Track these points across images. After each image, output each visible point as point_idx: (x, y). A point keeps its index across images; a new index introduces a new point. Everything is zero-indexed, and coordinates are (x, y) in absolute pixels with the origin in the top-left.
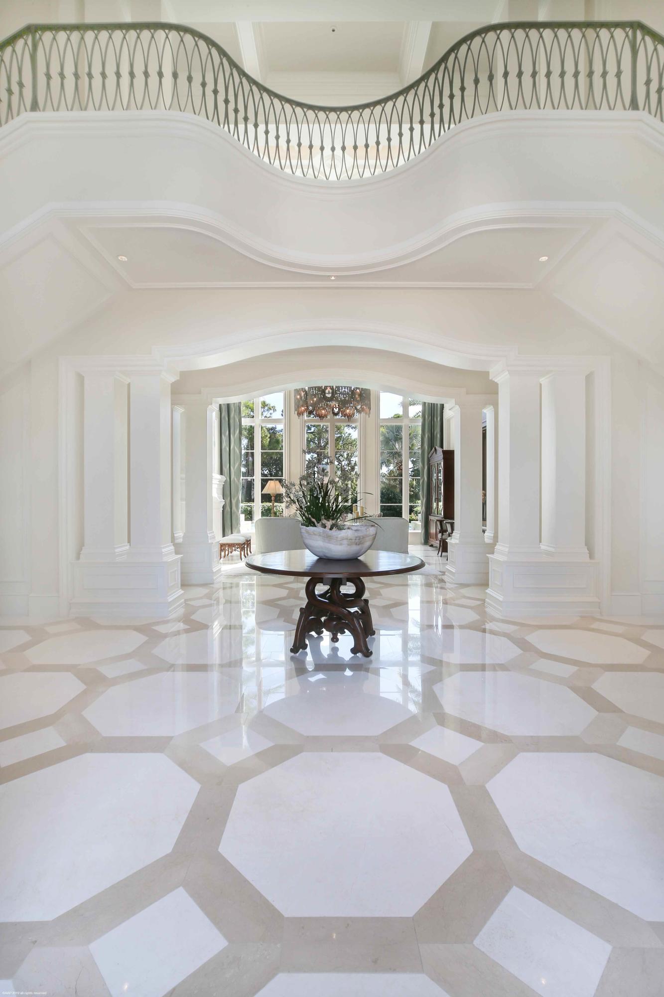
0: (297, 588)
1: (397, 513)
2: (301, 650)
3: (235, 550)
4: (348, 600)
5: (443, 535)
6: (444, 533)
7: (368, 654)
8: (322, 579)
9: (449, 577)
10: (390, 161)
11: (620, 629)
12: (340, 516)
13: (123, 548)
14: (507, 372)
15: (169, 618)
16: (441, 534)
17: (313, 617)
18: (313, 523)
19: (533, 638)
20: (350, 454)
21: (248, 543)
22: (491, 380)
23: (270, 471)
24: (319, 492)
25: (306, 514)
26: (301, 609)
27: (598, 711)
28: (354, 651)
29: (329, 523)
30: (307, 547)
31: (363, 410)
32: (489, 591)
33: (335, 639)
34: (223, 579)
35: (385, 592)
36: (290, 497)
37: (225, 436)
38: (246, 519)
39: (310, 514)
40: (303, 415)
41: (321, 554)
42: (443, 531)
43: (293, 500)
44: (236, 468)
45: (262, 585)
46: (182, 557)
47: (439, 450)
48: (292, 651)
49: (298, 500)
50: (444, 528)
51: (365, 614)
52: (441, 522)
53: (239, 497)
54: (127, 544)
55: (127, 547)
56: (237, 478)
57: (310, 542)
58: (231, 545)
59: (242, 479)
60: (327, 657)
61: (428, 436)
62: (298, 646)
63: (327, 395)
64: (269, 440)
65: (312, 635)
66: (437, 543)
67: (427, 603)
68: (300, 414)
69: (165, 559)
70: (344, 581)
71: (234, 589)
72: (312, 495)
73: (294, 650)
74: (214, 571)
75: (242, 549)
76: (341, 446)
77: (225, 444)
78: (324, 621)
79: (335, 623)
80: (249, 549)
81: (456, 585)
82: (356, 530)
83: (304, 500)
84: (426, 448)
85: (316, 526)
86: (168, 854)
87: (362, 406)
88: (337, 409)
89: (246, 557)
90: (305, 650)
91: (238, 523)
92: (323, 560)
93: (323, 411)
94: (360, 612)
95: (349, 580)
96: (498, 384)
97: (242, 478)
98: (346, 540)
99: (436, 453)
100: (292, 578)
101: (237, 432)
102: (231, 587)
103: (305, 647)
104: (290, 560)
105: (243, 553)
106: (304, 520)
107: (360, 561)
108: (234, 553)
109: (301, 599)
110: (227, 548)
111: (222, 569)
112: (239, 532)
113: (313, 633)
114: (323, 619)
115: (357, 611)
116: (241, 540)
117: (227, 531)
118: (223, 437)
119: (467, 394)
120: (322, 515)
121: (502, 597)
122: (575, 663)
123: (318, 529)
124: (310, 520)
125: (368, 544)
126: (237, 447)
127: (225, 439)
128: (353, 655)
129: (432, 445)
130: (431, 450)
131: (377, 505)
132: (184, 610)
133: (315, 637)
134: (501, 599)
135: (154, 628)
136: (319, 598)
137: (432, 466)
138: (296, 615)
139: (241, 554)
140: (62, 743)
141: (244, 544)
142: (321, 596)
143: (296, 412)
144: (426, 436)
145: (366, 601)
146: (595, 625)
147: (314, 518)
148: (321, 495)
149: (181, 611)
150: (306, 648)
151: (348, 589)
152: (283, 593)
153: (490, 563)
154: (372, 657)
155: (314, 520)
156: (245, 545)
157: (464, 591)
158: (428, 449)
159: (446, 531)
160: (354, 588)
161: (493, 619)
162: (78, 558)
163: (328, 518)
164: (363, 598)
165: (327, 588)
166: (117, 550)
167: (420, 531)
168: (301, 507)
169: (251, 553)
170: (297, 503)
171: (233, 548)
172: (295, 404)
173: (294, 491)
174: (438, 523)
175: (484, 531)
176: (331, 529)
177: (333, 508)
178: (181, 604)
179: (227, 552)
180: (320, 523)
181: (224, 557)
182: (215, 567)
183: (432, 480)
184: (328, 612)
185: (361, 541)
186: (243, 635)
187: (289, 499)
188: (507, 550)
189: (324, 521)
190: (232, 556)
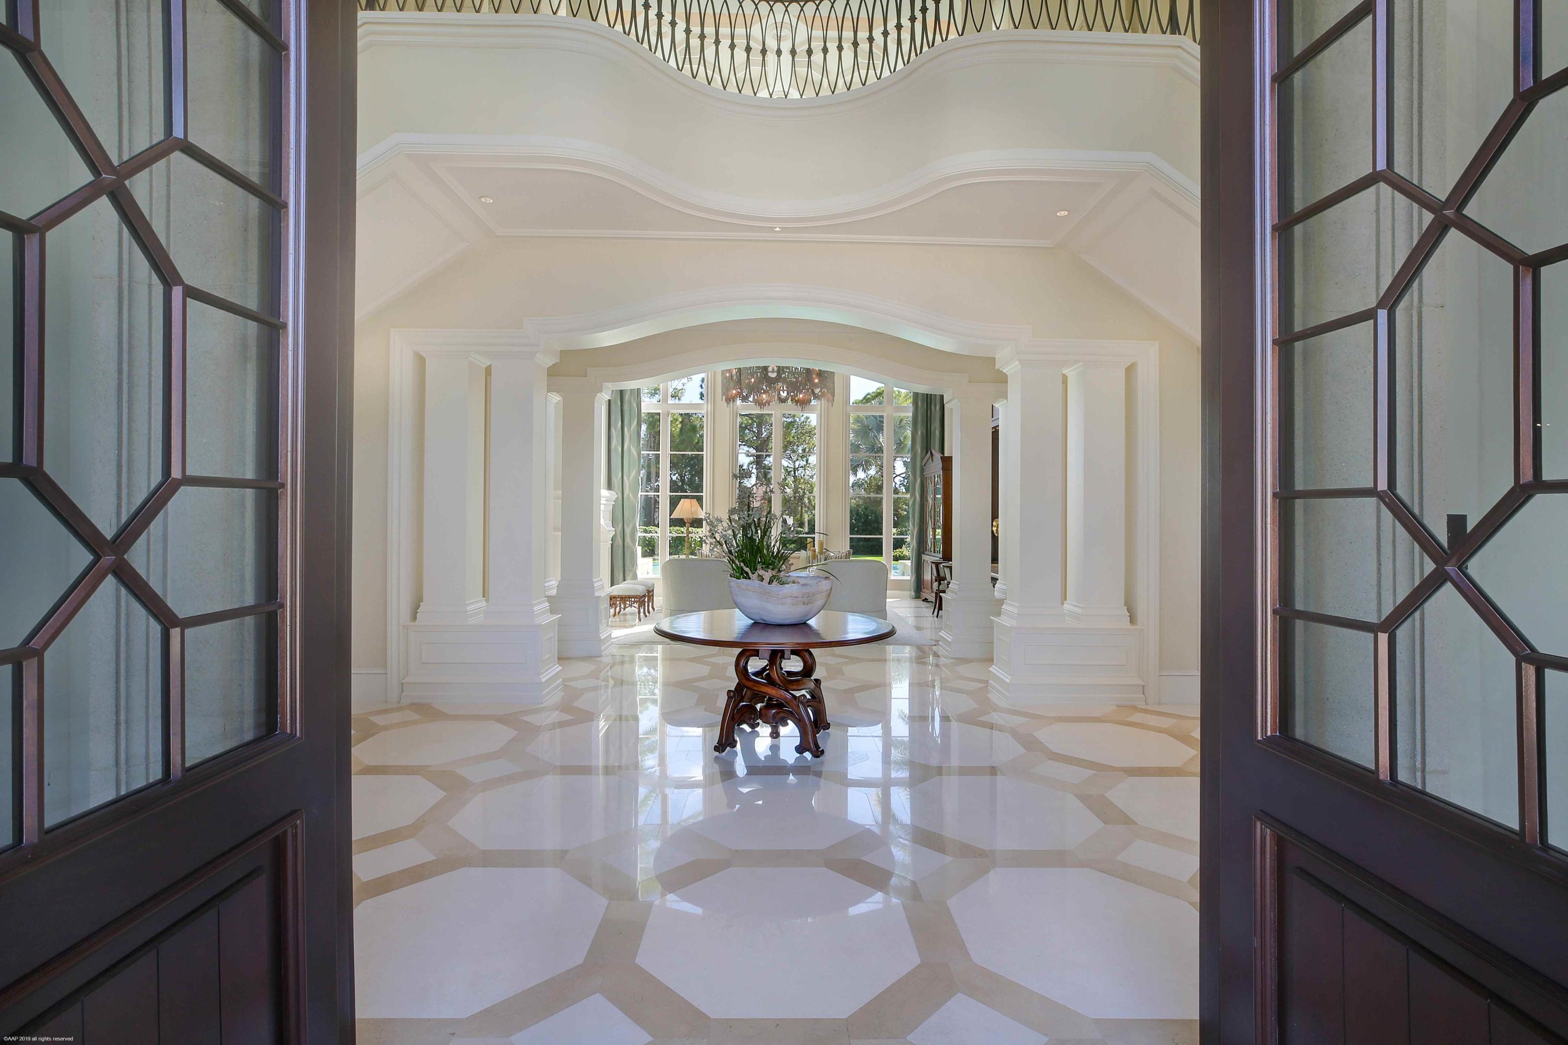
0: (723, 664)
1: (876, 549)
2: (728, 748)
3: (631, 606)
4: (792, 680)
5: (940, 584)
6: (942, 582)
7: (818, 753)
8: (758, 651)
9: (944, 649)
10: (856, 73)
11: (1166, 723)
12: (783, 564)
13: (476, 605)
14: (1018, 362)
15: (543, 705)
16: (937, 583)
17: (744, 703)
18: (747, 573)
19: (1043, 735)
20: (807, 450)
21: (650, 594)
22: (998, 370)
23: (681, 476)
24: (754, 532)
25: (737, 562)
26: (729, 692)
27: (1104, 823)
28: (800, 749)
29: (767, 575)
30: (737, 605)
31: (823, 395)
32: (993, 669)
33: (775, 735)
34: (614, 650)
35: (849, 669)
36: (715, 538)
37: (615, 430)
38: (644, 555)
39: (743, 561)
40: (733, 401)
41: (757, 618)
42: (940, 579)
43: (718, 542)
44: (631, 478)
45: (670, 659)
46: (559, 619)
47: (937, 456)
48: (716, 749)
49: (725, 542)
50: (942, 574)
51: (816, 700)
52: (937, 565)
53: (635, 523)
54: (482, 598)
55: (484, 603)
56: (632, 493)
57: (741, 600)
58: (624, 599)
59: (641, 495)
60: (763, 759)
61: (922, 433)
62: (725, 742)
63: (770, 375)
64: (680, 426)
65: (742, 728)
66: (932, 597)
67: (919, 688)
68: (730, 400)
69: (538, 621)
70: (787, 654)
71: (627, 666)
72: (745, 535)
73: (720, 747)
74: (602, 638)
75: (642, 604)
76: (793, 437)
77: (615, 442)
78: (760, 709)
79: (774, 711)
80: (650, 604)
81: (954, 661)
82: (803, 585)
83: (734, 541)
84: (919, 451)
85: (750, 579)
86: (579, 965)
87: (822, 389)
88: (786, 392)
89: (646, 616)
90: (735, 749)
91: (634, 564)
92: (759, 625)
93: (764, 396)
94: (808, 697)
95: (794, 652)
96: (1007, 376)
97: (640, 493)
98: (791, 598)
99: (932, 461)
100: (716, 649)
101: (635, 422)
102: (622, 663)
103: (733, 744)
104: (711, 624)
105: (642, 610)
106: (734, 569)
107: (809, 626)
108: (628, 610)
109: (729, 679)
110: (618, 603)
111: (613, 636)
112: (635, 577)
113: (745, 727)
114: (758, 706)
115: (804, 695)
116: (640, 590)
117: (617, 575)
118: (613, 429)
119: (969, 382)
120: (759, 563)
121: (1010, 678)
122: (1091, 765)
123: (754, 582)
124: (742, 569)
125: (820, 602)
126: (633, 446)
127: (615, 433)
128: (799, 755)
129: (927, 448)
130: (927, 453)
131: (845, 537)
132: (563, 694)
133: (748, 731)
134: (1008, 681)
135: (525, 718)
136: (754, 677)
137: (926, 478)
138: (722, 701)
139: (639, 613)
140: (431, 857)
141: (644, 596)
142: (757, 674)
143: (724, 397)
144: (919, 433)
145: (817, 682)
146: (1137, 717)
147: (747, 567)
148: (757, 535)
149: (557, 697)
150: (735, 746)
151: (793, 665)
152: (704, 670)
153: (995, 629)
154: (824, 758)
155: (747, 569)
156: (644, 599)
157: (963, 670)
158: (922, 453)
159: (944, 579)
160: (802, 664)
161: (996, 709)
162: (414, 618)
163: (767, 565)
164: (812, 678)
165: (764, 663)
166: (469, 608)
167: (908, 578)
168: (730, 552)
169: (654, 609)
170: (724, 546)
171: (628, 603)
172: (723, 385)
173: (720, 528)
174: (934, 566)
175: (994, 580)
176: (770, 582)
177: (773, 553)
178: (558, 686)
179: (618, 609)
180: (756, 574)
181: (614, 615)
182: (603, 632)
183: (927, 501)
184: (765, 697)
185: (810, 600)
186: (640, 736)
187: (715, 540)
188: (1016, 611)
189: (761, 572)
190: (625, 614)
